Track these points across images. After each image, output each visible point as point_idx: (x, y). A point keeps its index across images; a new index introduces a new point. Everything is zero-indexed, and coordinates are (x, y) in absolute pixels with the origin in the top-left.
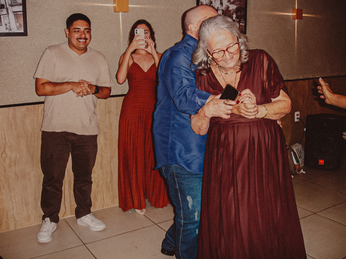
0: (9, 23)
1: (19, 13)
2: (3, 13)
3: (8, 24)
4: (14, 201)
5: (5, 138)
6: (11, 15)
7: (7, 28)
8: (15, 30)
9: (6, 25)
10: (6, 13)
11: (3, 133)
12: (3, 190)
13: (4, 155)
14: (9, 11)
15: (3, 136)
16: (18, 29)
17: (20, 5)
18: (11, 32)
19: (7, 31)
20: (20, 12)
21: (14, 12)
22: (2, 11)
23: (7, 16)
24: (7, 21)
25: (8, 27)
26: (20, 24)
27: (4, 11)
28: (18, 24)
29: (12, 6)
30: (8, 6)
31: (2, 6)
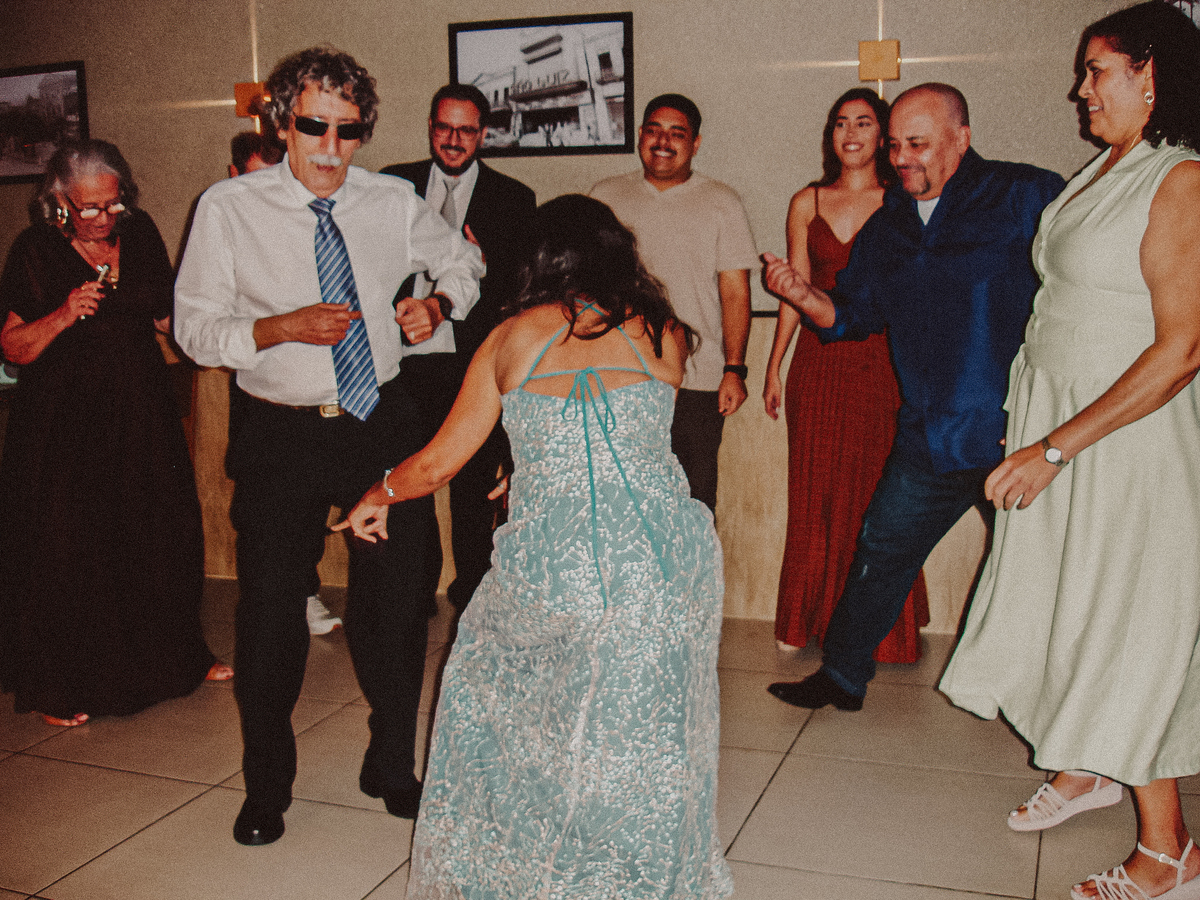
0: (596, 123)
1: (617, 100)
2: (583, 101)
3: (593, 127)
6: (601, 105)
7: (590, 136)
8: (607, 140)
10: (589, 100)
14: (596, 96)
16: (614, 137)
17: (621, 80)
18: (598, 143)
19: (591, 143)
20: (620, 96)
21: (607, 98)
22: (582, 97)
23: (591, 107)
24: (590, 120)
25: (592, 132)
26: (619, 126)
27: (586, 96)
28: (614, 126)
29: (602, 82)
30: (595, 86)
31: (581, 86)
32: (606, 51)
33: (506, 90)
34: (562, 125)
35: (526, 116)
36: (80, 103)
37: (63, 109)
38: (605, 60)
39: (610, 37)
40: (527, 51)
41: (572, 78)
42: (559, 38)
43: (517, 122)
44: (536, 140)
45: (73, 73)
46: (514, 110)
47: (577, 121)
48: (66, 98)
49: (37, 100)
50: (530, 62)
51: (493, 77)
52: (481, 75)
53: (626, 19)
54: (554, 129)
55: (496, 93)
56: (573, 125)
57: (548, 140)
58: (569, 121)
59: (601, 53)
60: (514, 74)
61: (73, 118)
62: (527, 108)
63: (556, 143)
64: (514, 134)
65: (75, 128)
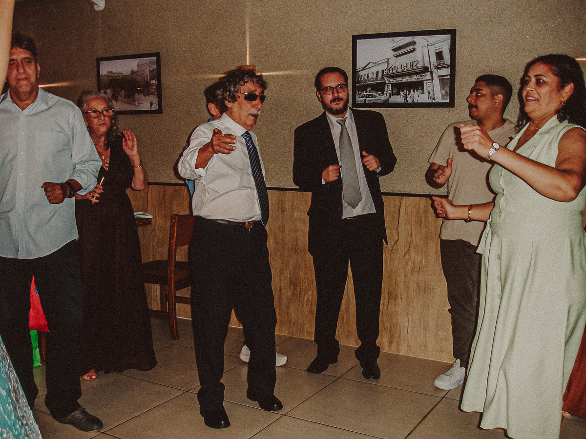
0: (433, 90)
1: (445, 77)
2: (426, 78)
3: (431, 92)
4: (410, 317)
5: (412, 236)
6: (436, 81)
7: (429, 97)
8: (439, 100)
9: (429, 93)
10: (430, 78)
11: (409, 228)
12: (399, 299)
13: (407, 256)
14: (434, 75)
15: (410, 232)
16: (443, 98)
17: (448, 67)
18: (434, 101)
19: (430, 101)
20: (447, 76)
21: (440, 76)
22: (426, 75)
23: (430, 81)
24: (430, 88)
25: (430, 95)
26: (446, 92)
27: (428, 76)
28: (444, 92)
29: (437, 68)
30: (433, 69)
31: (426, 70)
32: (440, 50)
33: (383, 71)
34: (414, 92)
35: (393, 85)
36: (157, 74)
37: (149, 77)
38: (439, 55)
39: (443, 43)
40: (395, 50)
41: (421, 64)
42: (414, 43)
43: (389, 89)
44: (399, 99)
45: (155, 58)
46: (387, 82)
47: (423, 89)
48: (151, 72)
49: (136, 72)
50: (396, 57)
51: (376, 64)
52: (369, 63)
53: (452, 33)
54: (409, 94)
55: (377, 73)
56: (420, 91)
57: (406, 99)
58: (418, 89)
59: (437, 51)
60: (388, 62)
61: (154, 82)
62: (394, 82)
63: (410, 101)
64: (387, 96)
65: (154, 87)
